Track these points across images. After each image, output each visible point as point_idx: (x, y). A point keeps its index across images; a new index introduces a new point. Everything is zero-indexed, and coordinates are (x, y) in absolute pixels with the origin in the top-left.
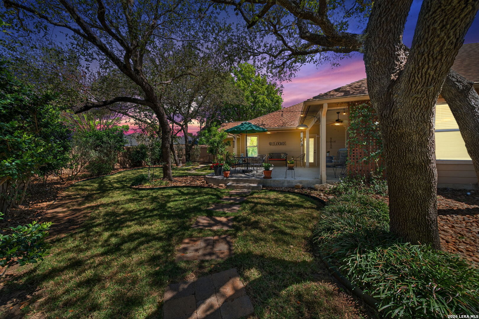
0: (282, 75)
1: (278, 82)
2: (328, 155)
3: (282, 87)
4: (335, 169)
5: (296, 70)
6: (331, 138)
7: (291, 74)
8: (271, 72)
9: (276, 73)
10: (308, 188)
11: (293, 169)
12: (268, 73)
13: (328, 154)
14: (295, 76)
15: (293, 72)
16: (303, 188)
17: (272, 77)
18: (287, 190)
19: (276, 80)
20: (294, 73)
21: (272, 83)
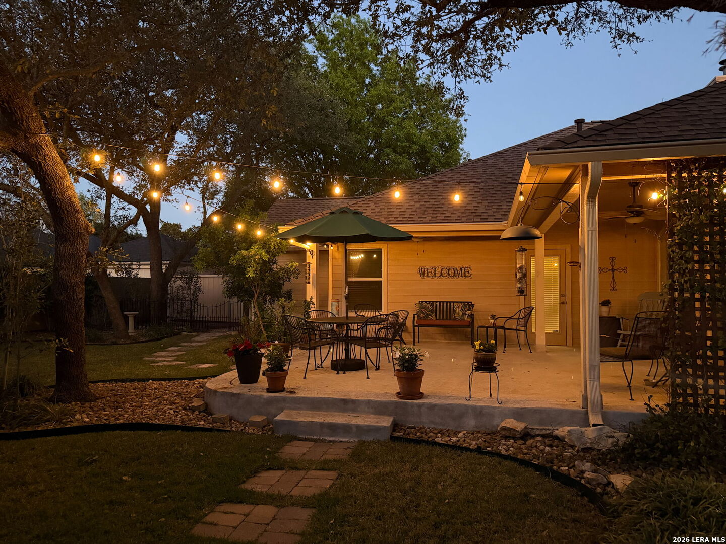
0: (461, 61)
1: (449, 81)
2: (605, 315)
3: (461, 95)
4: (628, 365)
5: (504, 47)
6: (613, 259)
7: (489, 58)
8: (427, 50)
9: (444, 54)
10: (544, 436)
11: (493, 369)
12: (417, 52)
13: (605, 309)
14: (501, 66)
15: (495, 52)
16: (526, 435)
17: (431, 65)
18: (474, 444)
19: (443, 74)
20: (499, 56)
21: (433, 82)
